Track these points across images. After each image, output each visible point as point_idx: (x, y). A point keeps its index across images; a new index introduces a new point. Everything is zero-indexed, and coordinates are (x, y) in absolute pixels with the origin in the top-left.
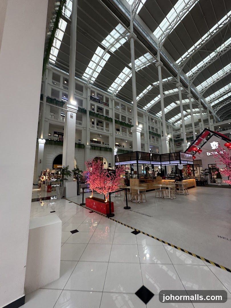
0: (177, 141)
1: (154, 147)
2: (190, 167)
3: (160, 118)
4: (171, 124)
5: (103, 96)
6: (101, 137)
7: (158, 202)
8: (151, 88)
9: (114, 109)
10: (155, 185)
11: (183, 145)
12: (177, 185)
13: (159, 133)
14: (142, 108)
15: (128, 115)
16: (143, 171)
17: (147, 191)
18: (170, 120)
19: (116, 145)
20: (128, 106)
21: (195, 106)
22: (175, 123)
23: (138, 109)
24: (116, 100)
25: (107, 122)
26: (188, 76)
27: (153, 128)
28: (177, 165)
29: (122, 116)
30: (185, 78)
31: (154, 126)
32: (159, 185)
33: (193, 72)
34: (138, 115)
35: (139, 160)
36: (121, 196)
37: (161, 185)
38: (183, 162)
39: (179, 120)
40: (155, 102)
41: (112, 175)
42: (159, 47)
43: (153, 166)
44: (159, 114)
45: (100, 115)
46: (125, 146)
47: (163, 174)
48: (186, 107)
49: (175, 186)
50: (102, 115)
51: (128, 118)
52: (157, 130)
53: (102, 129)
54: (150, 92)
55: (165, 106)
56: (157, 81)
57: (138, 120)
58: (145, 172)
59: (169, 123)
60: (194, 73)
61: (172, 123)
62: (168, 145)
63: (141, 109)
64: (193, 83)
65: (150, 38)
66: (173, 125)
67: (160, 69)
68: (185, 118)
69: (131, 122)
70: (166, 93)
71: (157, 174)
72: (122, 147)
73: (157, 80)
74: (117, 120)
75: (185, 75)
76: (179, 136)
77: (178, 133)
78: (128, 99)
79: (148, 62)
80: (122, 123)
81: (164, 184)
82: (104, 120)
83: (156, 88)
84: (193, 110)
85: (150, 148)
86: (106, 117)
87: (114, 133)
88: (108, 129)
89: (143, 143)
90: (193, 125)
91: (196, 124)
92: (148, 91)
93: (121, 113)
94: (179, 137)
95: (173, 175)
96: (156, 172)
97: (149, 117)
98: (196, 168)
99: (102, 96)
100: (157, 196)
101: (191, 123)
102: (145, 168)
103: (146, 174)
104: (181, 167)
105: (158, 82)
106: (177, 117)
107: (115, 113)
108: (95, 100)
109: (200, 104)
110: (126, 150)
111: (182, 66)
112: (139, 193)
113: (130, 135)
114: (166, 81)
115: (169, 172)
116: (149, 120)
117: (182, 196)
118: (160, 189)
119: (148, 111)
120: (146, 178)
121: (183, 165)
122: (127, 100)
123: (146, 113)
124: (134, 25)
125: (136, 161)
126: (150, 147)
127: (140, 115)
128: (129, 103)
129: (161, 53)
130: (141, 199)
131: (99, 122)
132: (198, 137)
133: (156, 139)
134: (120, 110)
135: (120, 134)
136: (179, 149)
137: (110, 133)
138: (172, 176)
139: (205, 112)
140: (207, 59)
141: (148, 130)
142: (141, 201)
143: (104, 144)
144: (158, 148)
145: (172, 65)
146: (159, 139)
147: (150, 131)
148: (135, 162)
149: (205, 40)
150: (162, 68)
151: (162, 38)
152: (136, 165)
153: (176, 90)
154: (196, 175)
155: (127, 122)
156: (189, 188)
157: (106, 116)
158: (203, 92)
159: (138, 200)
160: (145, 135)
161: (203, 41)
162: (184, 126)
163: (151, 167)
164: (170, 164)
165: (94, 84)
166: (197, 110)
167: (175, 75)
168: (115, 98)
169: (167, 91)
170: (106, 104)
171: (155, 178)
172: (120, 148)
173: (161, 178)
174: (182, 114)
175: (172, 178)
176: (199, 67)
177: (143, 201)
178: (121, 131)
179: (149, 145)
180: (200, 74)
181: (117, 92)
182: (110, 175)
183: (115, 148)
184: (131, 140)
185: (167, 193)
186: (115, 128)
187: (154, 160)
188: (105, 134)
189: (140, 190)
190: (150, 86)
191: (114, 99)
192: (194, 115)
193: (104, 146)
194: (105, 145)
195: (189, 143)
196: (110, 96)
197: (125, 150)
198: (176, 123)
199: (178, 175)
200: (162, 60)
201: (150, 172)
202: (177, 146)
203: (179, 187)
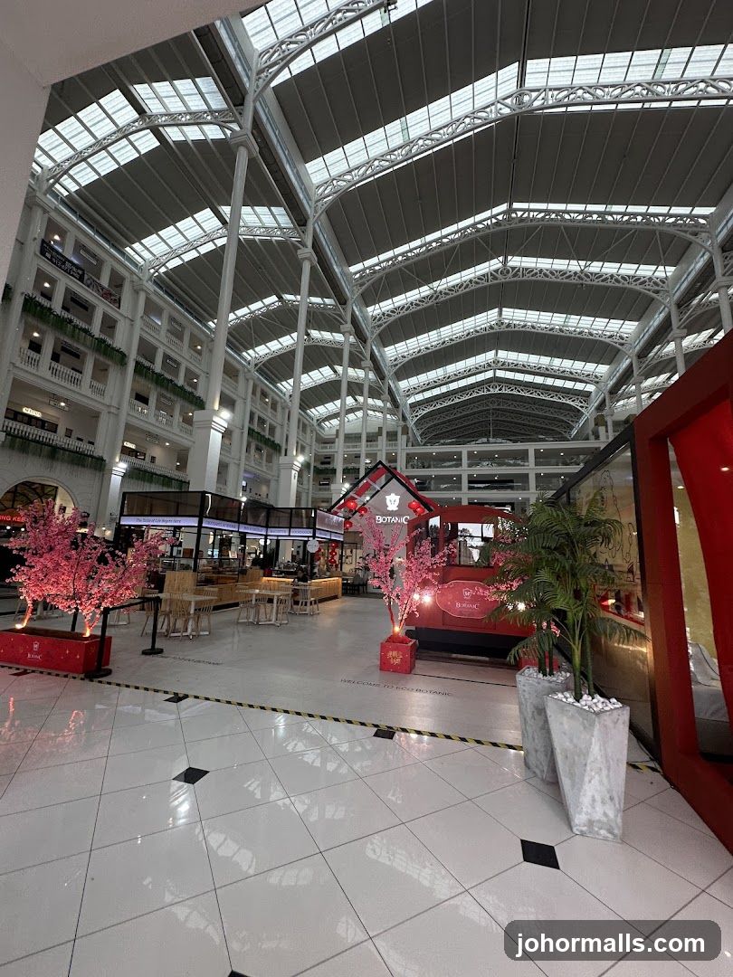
0: (322, 471)
1: (255, 481)
2: (337, 547)
3: (287, 396)
4: (315, 423)
5: (101, 262)
6: (62, 409)
7: (241, 634)
8: (277, 304)
9: (138, 323)
10: (242, 589)
11: (333, 487)
12: (296, 593)
13: (277, 441)
14: (238, 352)
15: (187, 357)
16: (213, 548)
17: (216, 608)
18: (313, 410)
19: (125, 451)
20: (196, 332)
21: (374, 393)
22: (324, 420)
23: (226, 352)
24: (154, 297)
25: (101, 359)
26: (371, 314)
27: (262, 421)
28: (306, 539)
29: (166, 357)
30: (365, 318)
31: (268, 415)
32: (251, 591)
33: (383, 309)
34: (224, 372)
35: (206, 517)
36: (129, 623)
37: (257, 591)
38: (320, 534)
39: (335, 416)
40: (280, 346)
41: (119, 557)
42: (316, 212)
43: (243, 538)
44: (286, 386)
45: (76, 327)
46: (160, 459)
47: (268, 561)
48: (355, 388)
49: (290, 593)
50: (86, 331)
51: (188, 371)
52: (272, 429)
53: (76, 382)
54: (270, 314)
55: (306, 369)
56: (295, 294)
57: (222, 385)
58: (216, 552)
59: (310, 417)
60: (384, 314)
61: (318, 420)
62: (294, 482)
63: (235, 352)
64: (379, 335)
65: (295, 171)
66: (319, 425)
67: (306, 267)
68: (351, 416)
69: (195, 386)
70: (315, 333)
71: (254, 560)
72: (148, 459)
73: (296, 291)
74: (147, 364)
75: (364, 309)
76: (328, 460)
77: (327, 451)
78: (199, 308)
79: (279, 233)
80: (159, 380)
81: (265, 588)
82: (90, 348)
83: (290, 310)
84: (370, 401)
85: (245, 479)
86: (102, 341)
87: (125, 407)
88: (100, 386)
89: (226, 460)
90: (364, 438)
91: (372, 438)
92: (264, 310)
93: (163, 344)
94: (329, 463)
95: (293, 567)
96: (250, 554)
97: (255, 387)
98: (351, 552)
99: (97, 260)
100: (240, 621)
101: (360, 431)
102: (217, 542)
103: (220, 559)
104: (313, 547)
105: (299, 297)
106: (332, 407)
107: (141, 340)
108: (64, 263)
109: (387, 393)
110: (163, 473)
111: (361, 285)
112: (192, 611)
113: (186, 426)
114: (320, 304)
115: (286, 556)
116: (254, 393)
117: (302, 618)
118: (254, 602)
119: (256, 365)
120: (219, 573)
121: (320, 542)
122: (192, 307)
123: (249, 371)
124: (256, 112)
125: (196, 519)
126: (247, 475)
127: (231, 371)
128: (200, 322)
129: (318, 230)
130: (196, 629)
131: (64, 349)
132: (369, 471)
133: (267, 456)
134: (163, 332)
135: (148, 416)
136: (324, 494)
137: (107, 400)
138: (289, 568)
139: (394, 415)
140: (413, 295)
141: (247, 425)
142: (194, 633)
143: (74, 435)
144: (267, 482)
145: (337, 270)
146: (275, 458)
147: (252, 427)
148: (194, 522)
149: (415, 251)
150: (313, 268)
151: (326, 192)
152: (196, 530)
153: (339, 337)
154: (346, 568)
155: (181, 381)
156: (322, 601)
157: (103, 337)
158: (397, 365)
159: (186, 631)
160: (236, 435)
161: (411, 251)
162: (342, 437)
163: (239, 540)
164: (289, 536)
165: (69, 202)
166: (379, 403)
167: (342, 300)
168: (151, 287)
169: (317, 332)
170: (111, 294)
171: (243, 572)
172: (138, 462)
173: (262, 572)
174: (343, 404)
175: (288, 574)
176: (396, 305)
177: (201, 633)
178: (154, 405)
179: (242, 469)
180: (395, 321)
181: (163, 270)
182: (110, 559)
183: (117, 460)
184: (186, 443)
185: (270, 613)
186: (132, 390)
187: (249, 522)
188: (84, 400)
189: (197, 603)
190: (274, 298)
191: (143, 290)
192: (370, 412)
193: (73, 444)
194: (79, 444)
195: (347, 486)
196: (132, 273)
197: (158, 472)
198: (327, 423)
199: (305, 566)
200: (316, 246)
201: (232, 555)
202: (320, 485)
203: (300, 598)
